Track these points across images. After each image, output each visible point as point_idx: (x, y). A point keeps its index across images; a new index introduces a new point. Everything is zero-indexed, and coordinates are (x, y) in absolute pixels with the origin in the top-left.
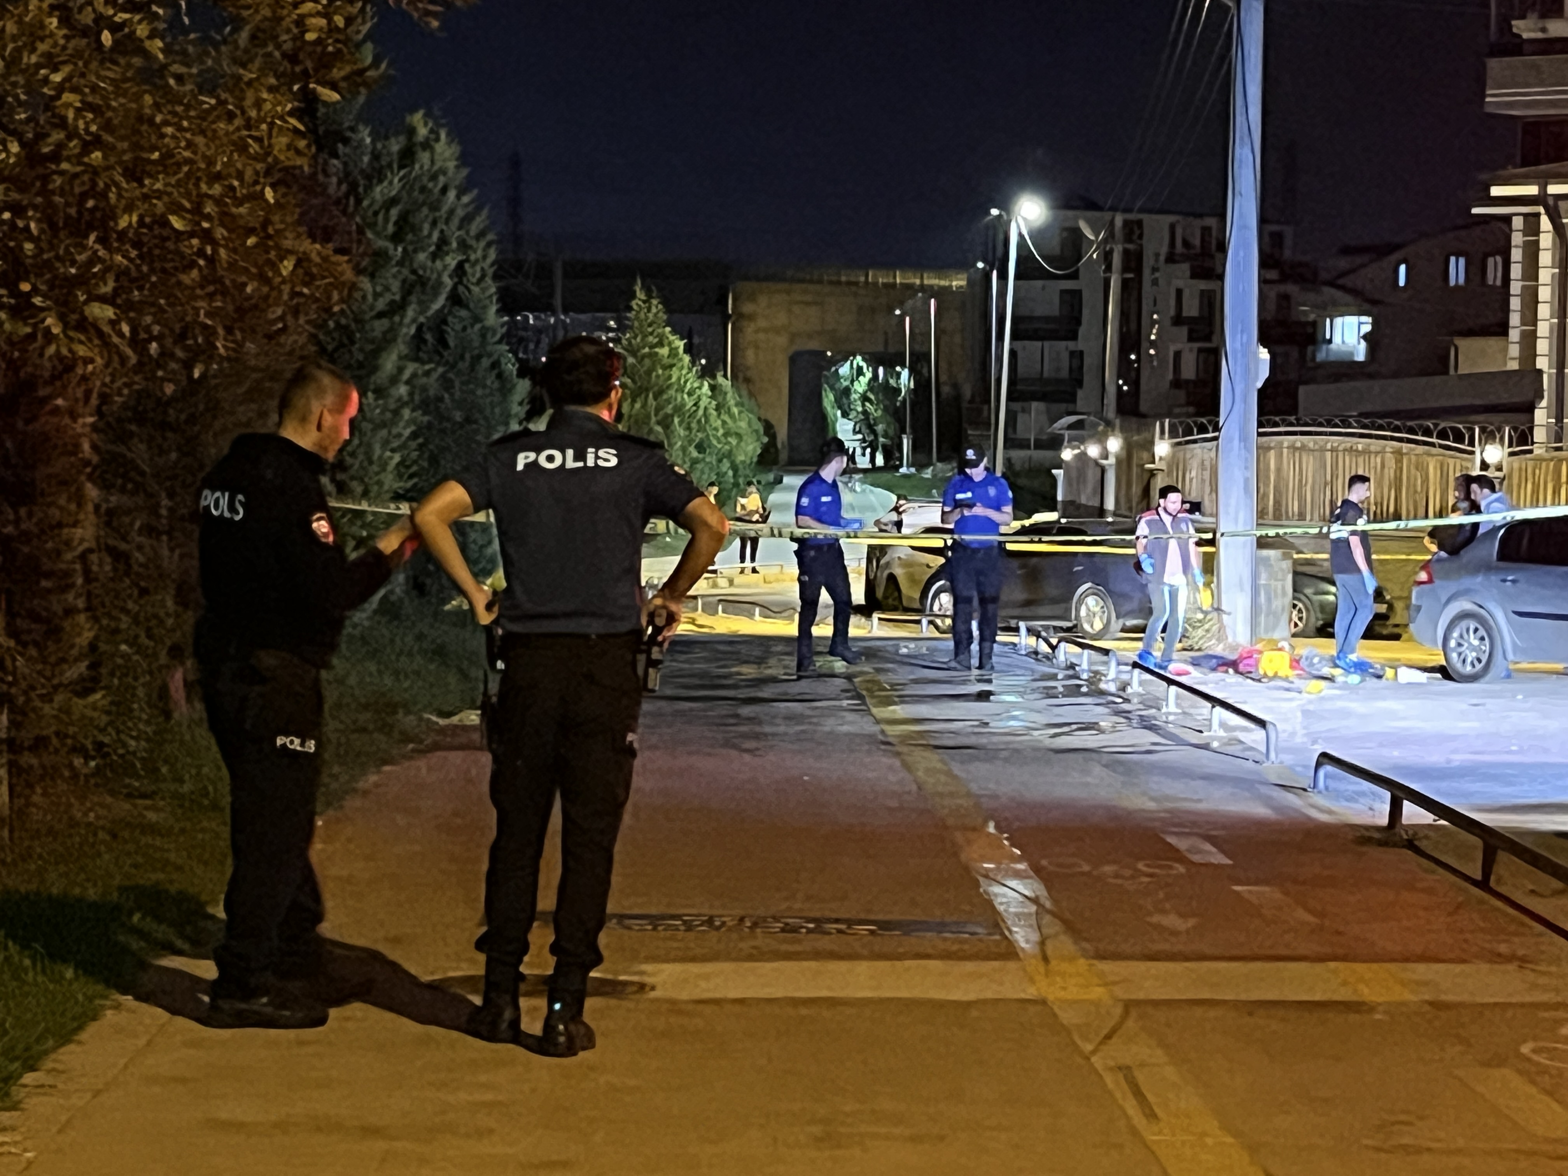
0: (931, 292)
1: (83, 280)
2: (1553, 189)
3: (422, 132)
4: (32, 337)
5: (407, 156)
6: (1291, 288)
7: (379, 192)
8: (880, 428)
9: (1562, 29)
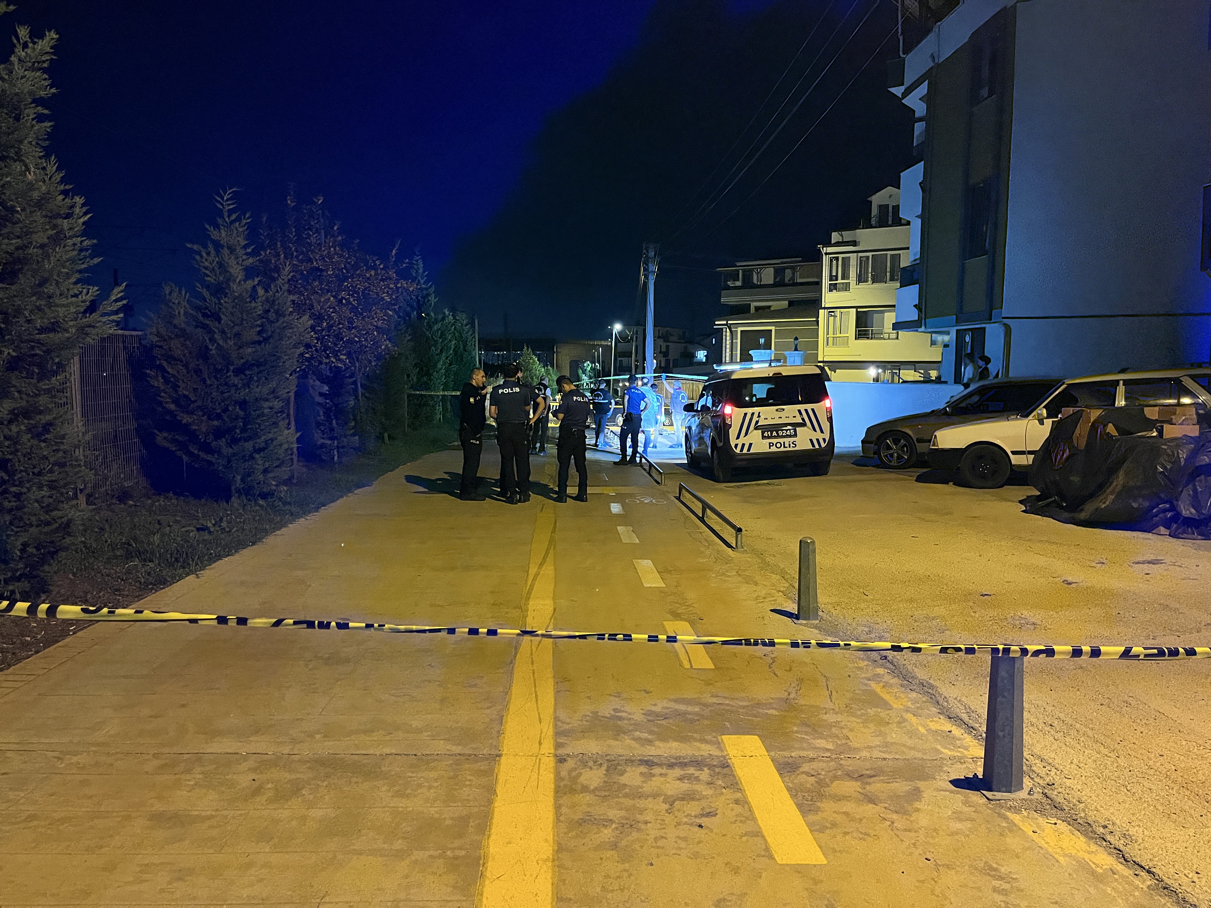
0: (601, 346)
1: (339, 351)
2: (729, 322)
3: (447, 313)
4: (329, 363)
5: (443, 319)
6: (686, 345)
7: (435, 327)
9: (739, 283)
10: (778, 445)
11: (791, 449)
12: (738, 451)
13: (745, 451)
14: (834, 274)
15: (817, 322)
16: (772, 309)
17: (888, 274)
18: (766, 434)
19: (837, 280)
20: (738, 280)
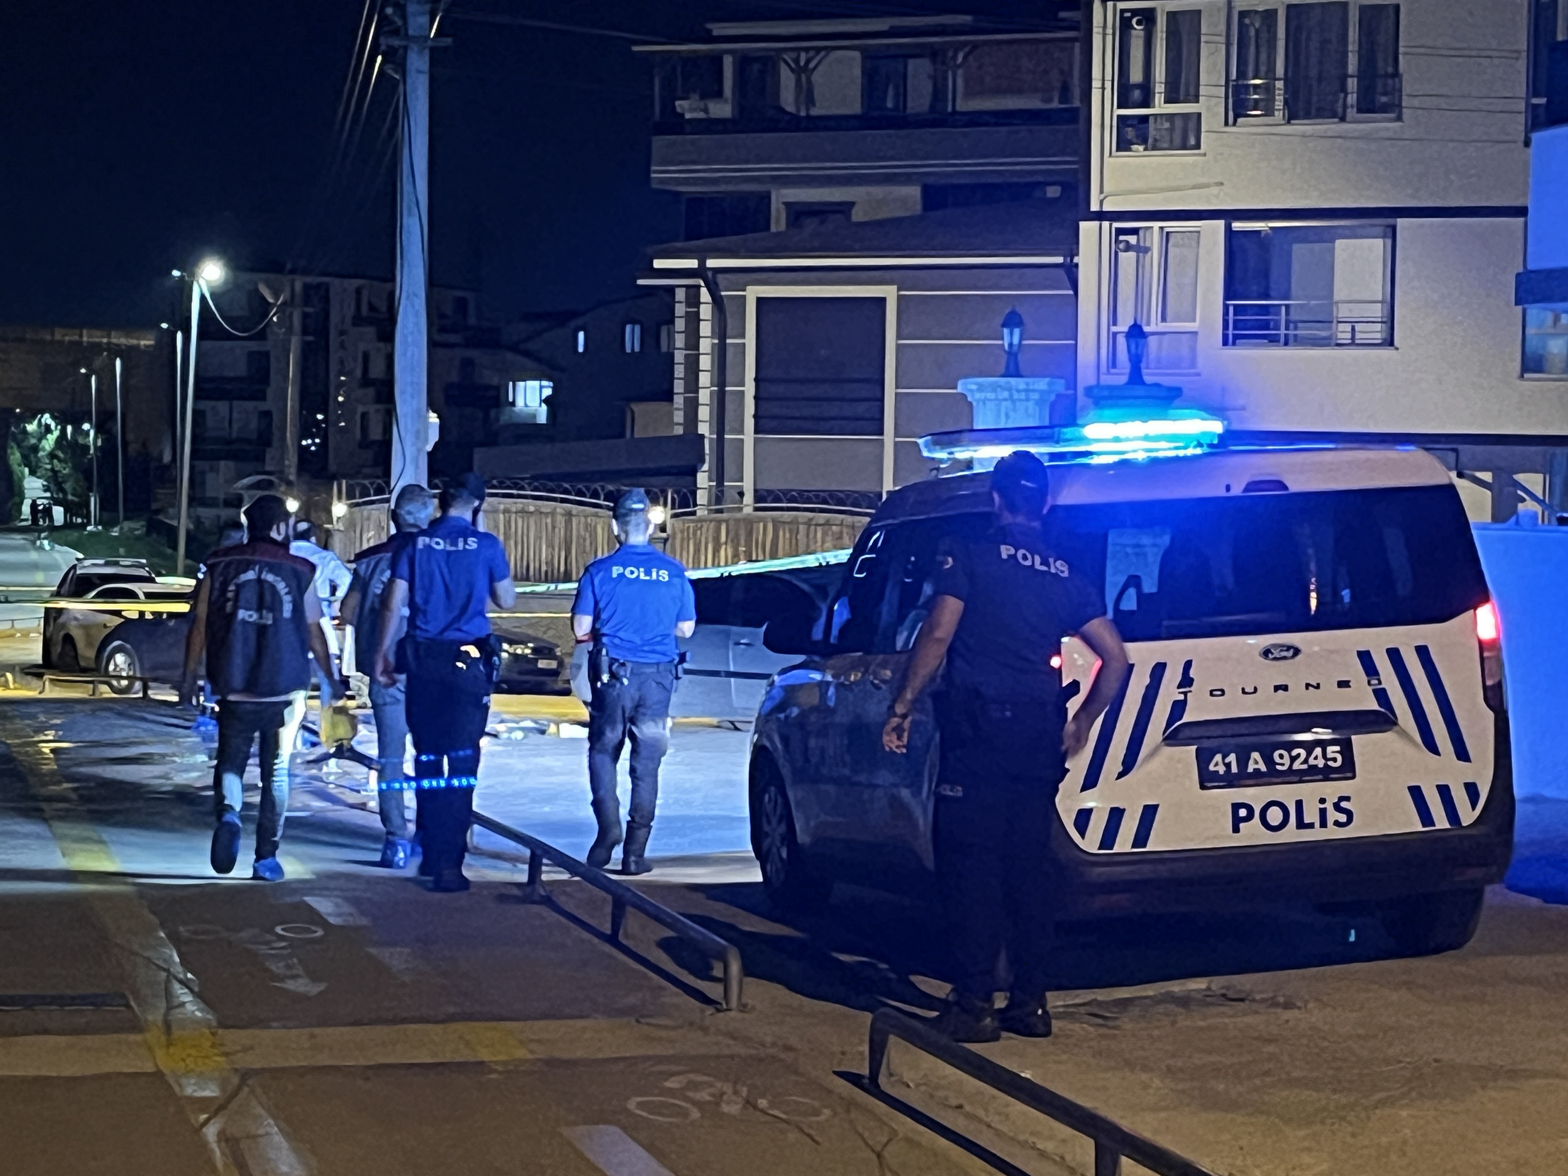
2: (711, 263)
8: (68, 486)
9: (722, 110)
10: (1275, 816)
11: (1332, 833)
12: (1090, 843)
13: (1124, 844)
14: (1136, 76)
15: (1071, 272)
16: (857, 215)
17: (1352, 84)
18: (1217, 765)
19: (1147, 102)
20: (718, 94)
